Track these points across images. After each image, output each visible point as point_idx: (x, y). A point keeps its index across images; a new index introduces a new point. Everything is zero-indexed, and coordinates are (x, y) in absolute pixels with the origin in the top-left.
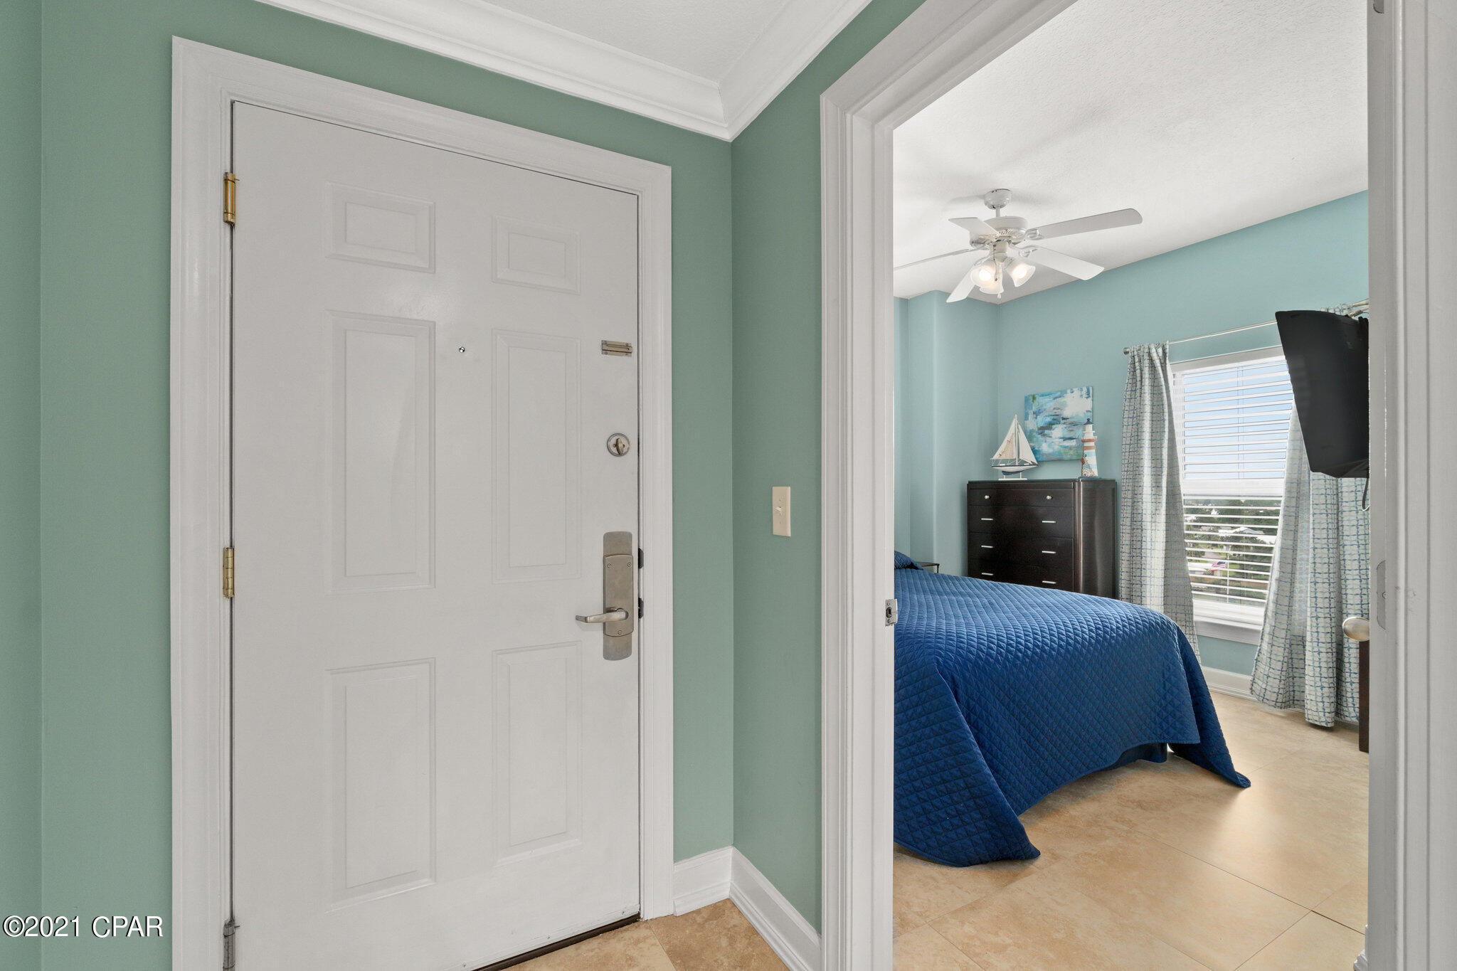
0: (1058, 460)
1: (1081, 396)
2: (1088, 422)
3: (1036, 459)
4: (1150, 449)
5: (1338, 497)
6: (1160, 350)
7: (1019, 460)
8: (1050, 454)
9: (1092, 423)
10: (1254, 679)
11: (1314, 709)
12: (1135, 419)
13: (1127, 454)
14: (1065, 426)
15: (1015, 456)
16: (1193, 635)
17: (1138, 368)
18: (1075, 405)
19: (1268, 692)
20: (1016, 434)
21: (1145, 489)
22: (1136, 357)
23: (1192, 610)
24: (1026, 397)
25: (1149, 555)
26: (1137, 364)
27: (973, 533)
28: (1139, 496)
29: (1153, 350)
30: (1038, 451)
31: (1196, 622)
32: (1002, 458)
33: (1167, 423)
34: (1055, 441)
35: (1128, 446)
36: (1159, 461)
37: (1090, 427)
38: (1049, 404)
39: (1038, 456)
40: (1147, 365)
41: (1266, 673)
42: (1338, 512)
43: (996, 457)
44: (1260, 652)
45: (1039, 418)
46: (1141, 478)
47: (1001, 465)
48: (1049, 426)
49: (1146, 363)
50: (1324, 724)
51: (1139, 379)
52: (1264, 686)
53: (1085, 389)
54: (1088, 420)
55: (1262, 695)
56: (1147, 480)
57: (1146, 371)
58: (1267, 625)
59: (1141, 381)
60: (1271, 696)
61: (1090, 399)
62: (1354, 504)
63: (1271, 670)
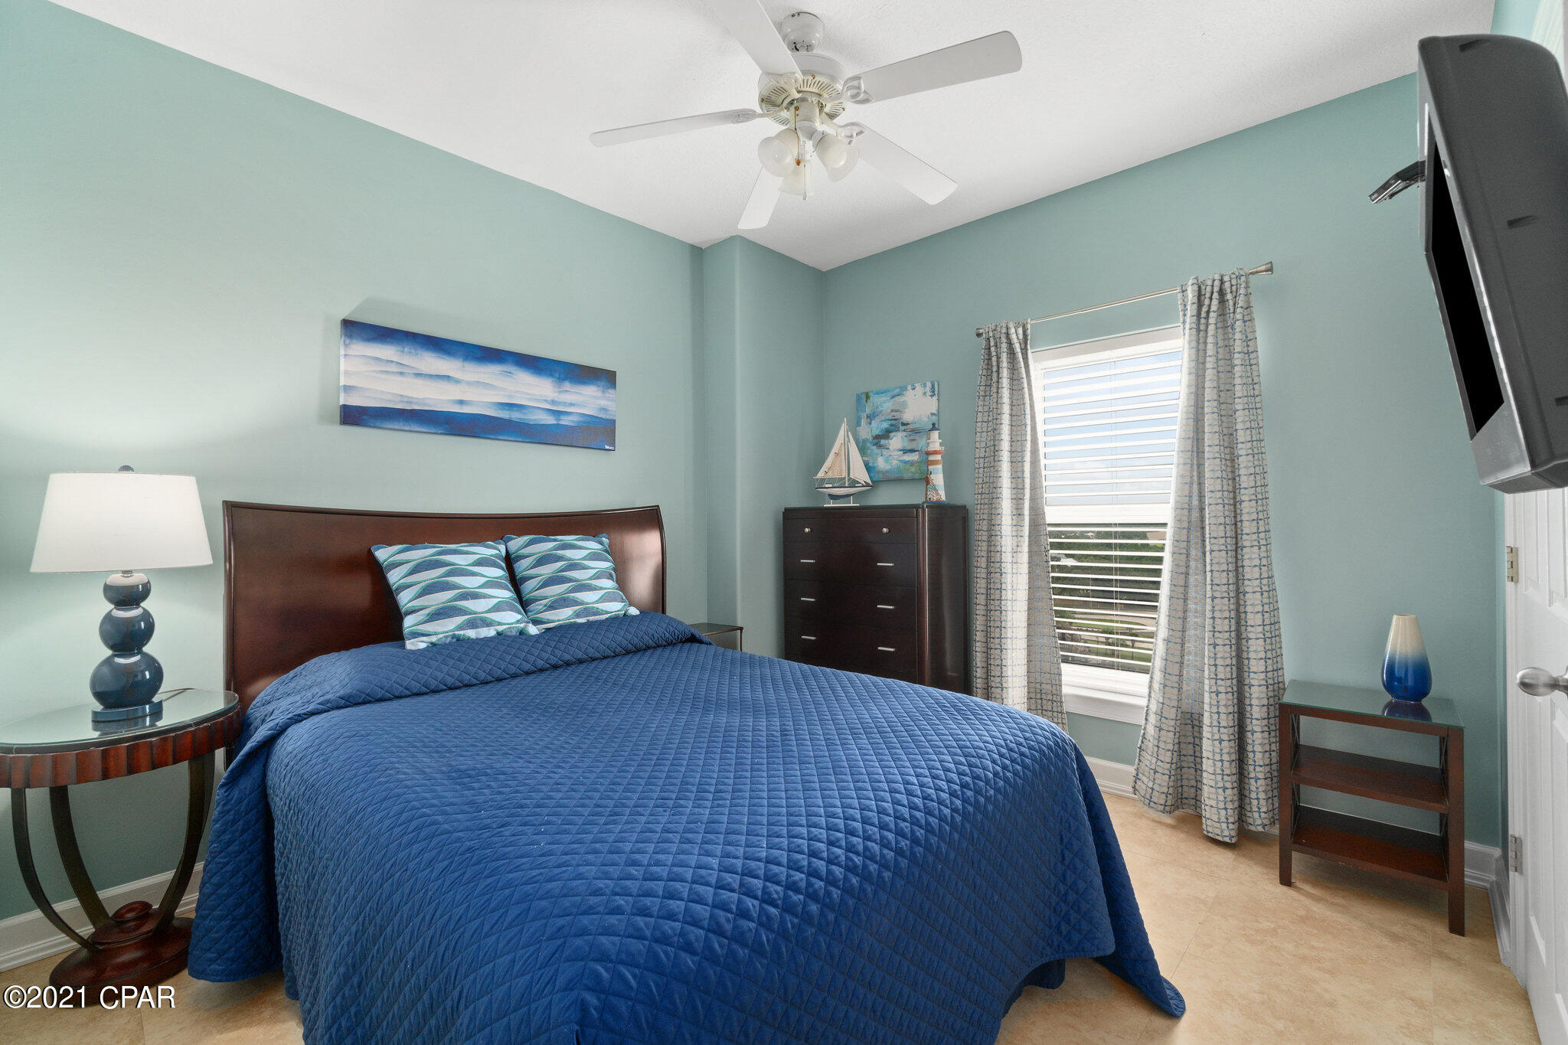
0: (894, 480)
1: (925, 394)
2: (934, 428)
3: (871, 478)
4: (1009, 464)
5: (1236, 528)
6: (1020, 331)
7: (850, 479)
8: (887, 472)
9: (937, 429)
10: (1137, 775)
11: (1215, 818)
12: (990, 424)
13: (981, 470)
14: (905, 434)
15: (844, 474)
16: (1062, 713)
17: (994, 354)
18: (918, 406)
19: (1155, 793)
20: (846, 444)
21: (1004, 519)
22: (991, 339)
23: (1060, 680)
24: (857, 395)
25: (1009, 608)
26: (993, 349)
27: (790, 580)
28: (997, 528)
29: (1013, 331)
30: (874, 468)
31: (1065, 695)
32: (827, 477)
33: (1029, 428)
34: (893, 455)
35: (982, 460)
36: (1020, 480)
37: (935, 435)
38: (886, 405)
39: (872, 475)
40: (1005, 350)
41: (1153, 767)
42: (1237, 548)
43: (821, 475)
44: (1144, 737)
45: (874, 424)
46: (999, 503)
47: (827, 486)
48: (886, 434)
49: (1004, 346)
50: (1227, 840)
51: (995, 369)
52: (1150, 784)
53: (929, 385)
54: (934, 424)
55: (1148, 796)
56: (1006, 505)
57: (1004, 357)
58: (1153, 701)
59: (998, 372)
60: (1159, 798)
61: (935, 398)
62: (1256, 536)
63: (1159, 763)
